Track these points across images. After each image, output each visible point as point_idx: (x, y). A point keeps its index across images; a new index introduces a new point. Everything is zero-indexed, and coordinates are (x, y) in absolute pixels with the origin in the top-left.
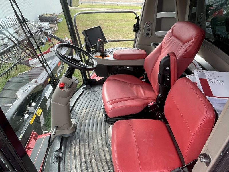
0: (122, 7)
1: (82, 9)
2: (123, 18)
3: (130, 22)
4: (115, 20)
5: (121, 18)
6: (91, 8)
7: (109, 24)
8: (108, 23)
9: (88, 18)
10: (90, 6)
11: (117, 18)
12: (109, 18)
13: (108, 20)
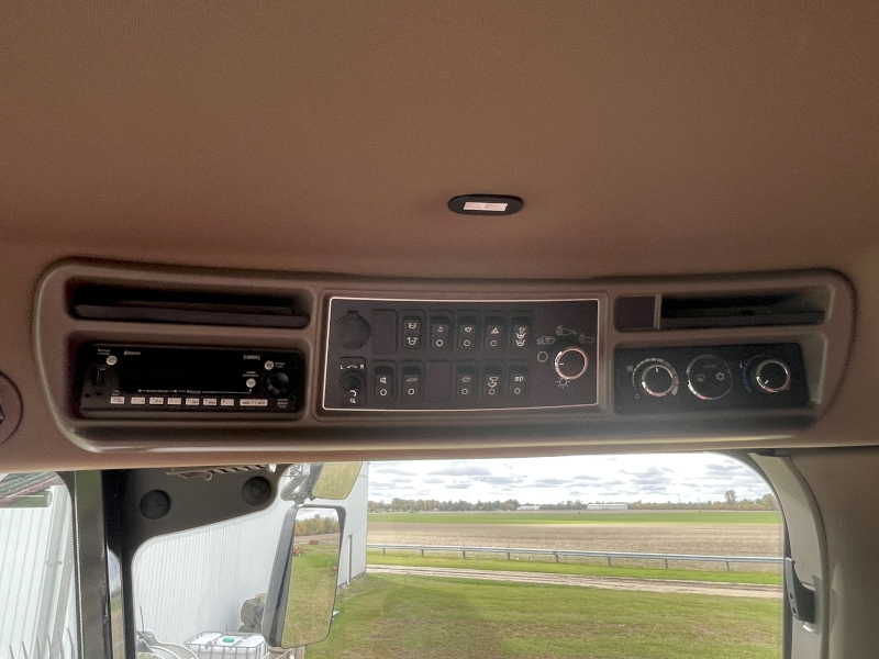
0: (573, 568)
1: (421, 573)
2: (584, 617)
3: (616, 637)
4: (551, 626)
5: (575, 617)
6: (455, 570)
7: (523, 641)
8: (522, 636)
9: (438, 613)
10: (452, 562)
11: (557, 615)
12: (526, 615)
13: (521, 622)
